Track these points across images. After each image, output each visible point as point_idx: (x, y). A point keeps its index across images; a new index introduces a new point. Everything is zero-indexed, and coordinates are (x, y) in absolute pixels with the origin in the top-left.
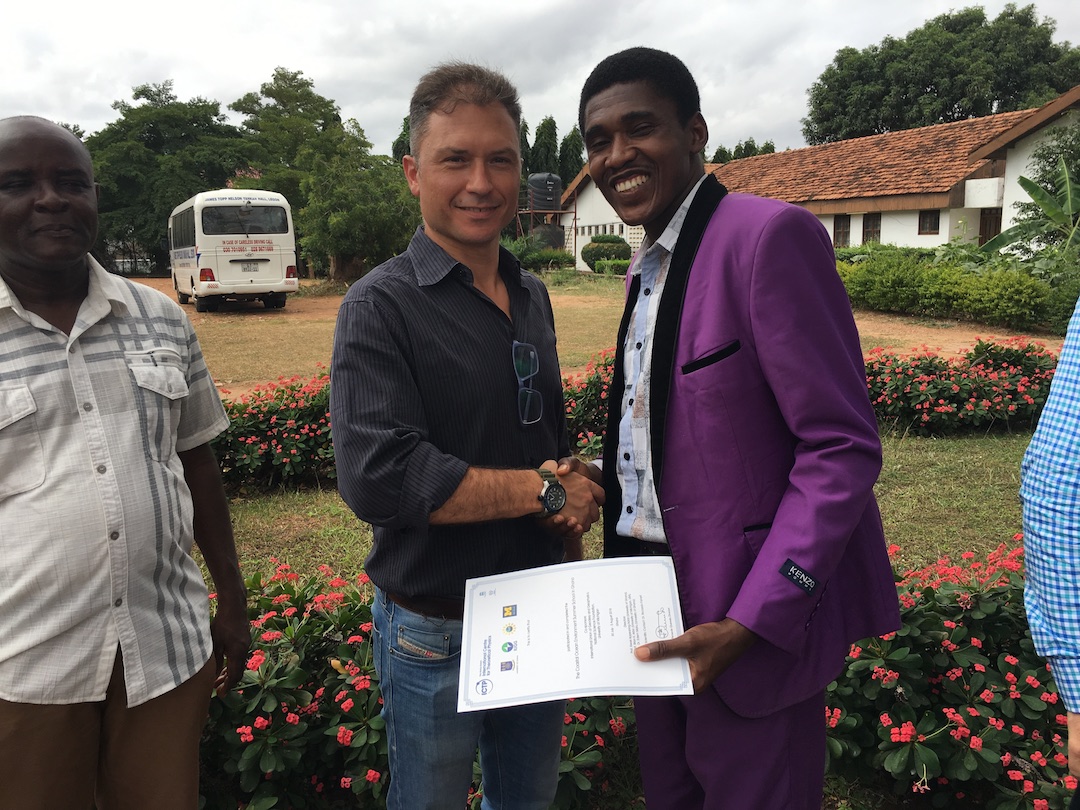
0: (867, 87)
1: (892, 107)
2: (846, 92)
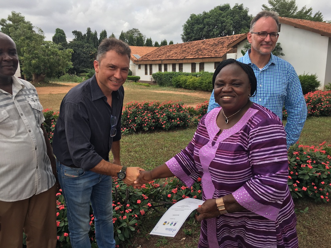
0: (199, 26)
1: (206, 32)
2: (193, 27)
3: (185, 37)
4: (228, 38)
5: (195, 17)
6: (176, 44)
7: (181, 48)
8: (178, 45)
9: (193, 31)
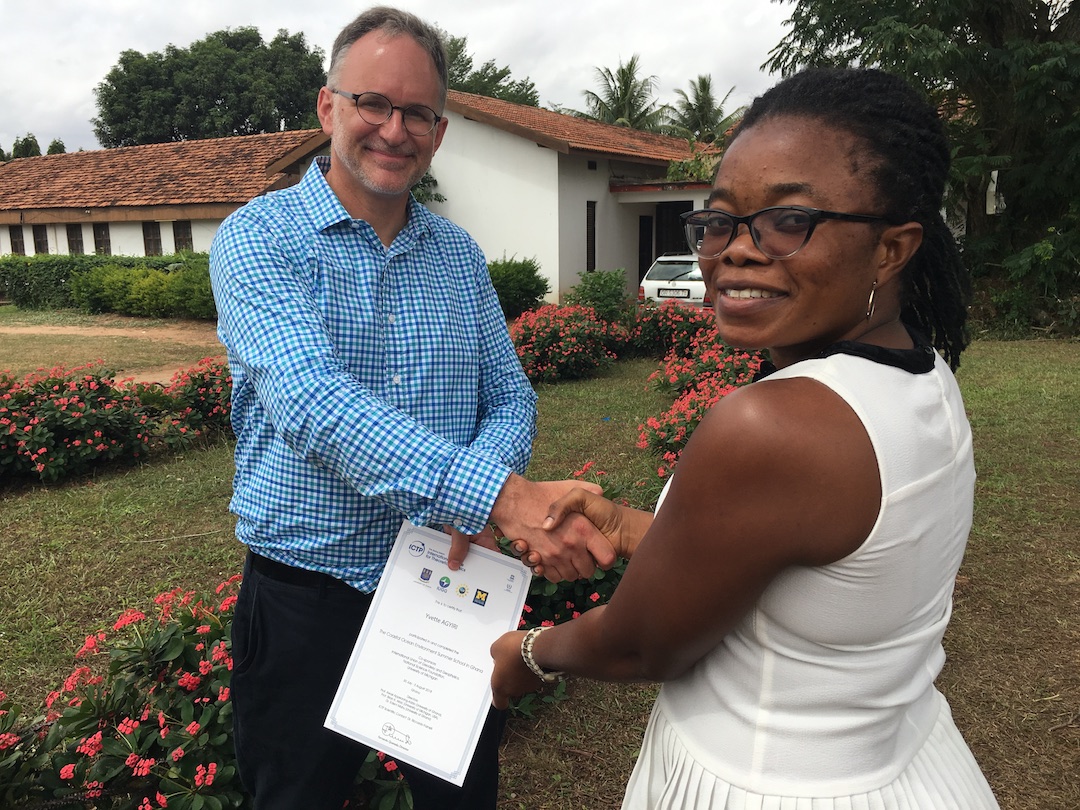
0: (156, 92)
1: (186, 116)
2: (136, 95)
3: (107, 129)
4: (265, 139)
5: (138, 62)
6: (76, 151)
7: (97, 166)
8: (82, 158)
9: (137, 110)
